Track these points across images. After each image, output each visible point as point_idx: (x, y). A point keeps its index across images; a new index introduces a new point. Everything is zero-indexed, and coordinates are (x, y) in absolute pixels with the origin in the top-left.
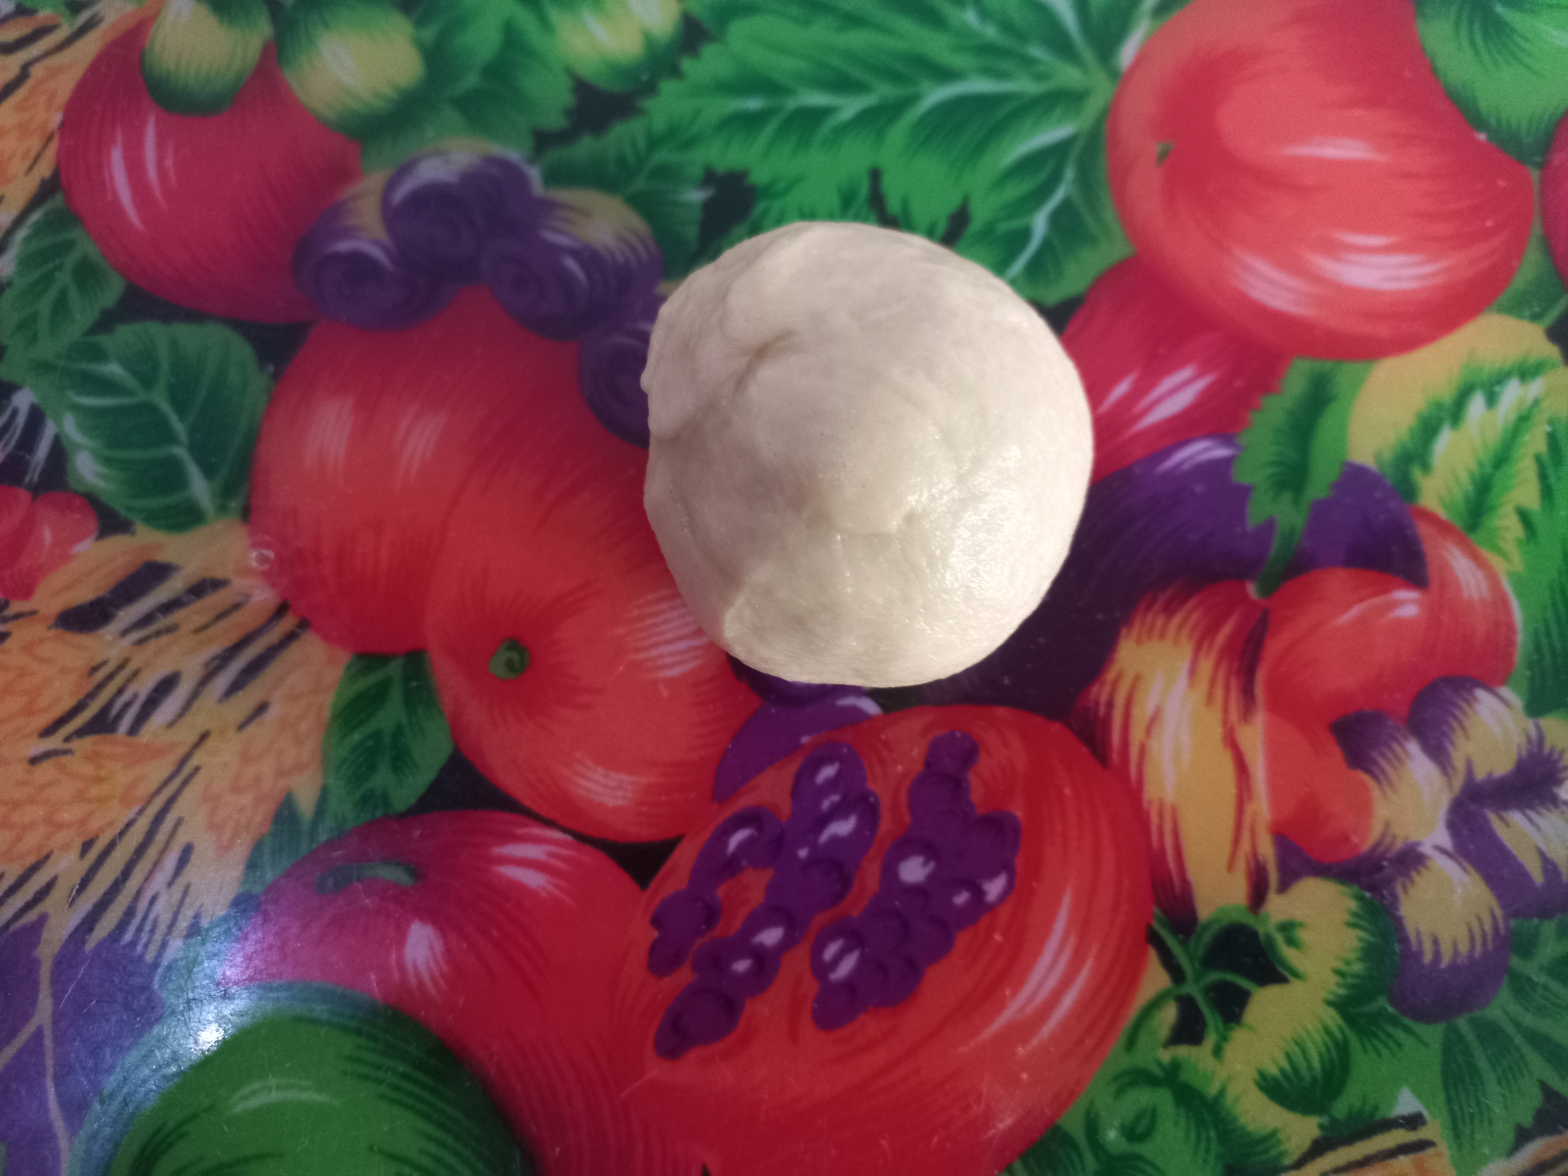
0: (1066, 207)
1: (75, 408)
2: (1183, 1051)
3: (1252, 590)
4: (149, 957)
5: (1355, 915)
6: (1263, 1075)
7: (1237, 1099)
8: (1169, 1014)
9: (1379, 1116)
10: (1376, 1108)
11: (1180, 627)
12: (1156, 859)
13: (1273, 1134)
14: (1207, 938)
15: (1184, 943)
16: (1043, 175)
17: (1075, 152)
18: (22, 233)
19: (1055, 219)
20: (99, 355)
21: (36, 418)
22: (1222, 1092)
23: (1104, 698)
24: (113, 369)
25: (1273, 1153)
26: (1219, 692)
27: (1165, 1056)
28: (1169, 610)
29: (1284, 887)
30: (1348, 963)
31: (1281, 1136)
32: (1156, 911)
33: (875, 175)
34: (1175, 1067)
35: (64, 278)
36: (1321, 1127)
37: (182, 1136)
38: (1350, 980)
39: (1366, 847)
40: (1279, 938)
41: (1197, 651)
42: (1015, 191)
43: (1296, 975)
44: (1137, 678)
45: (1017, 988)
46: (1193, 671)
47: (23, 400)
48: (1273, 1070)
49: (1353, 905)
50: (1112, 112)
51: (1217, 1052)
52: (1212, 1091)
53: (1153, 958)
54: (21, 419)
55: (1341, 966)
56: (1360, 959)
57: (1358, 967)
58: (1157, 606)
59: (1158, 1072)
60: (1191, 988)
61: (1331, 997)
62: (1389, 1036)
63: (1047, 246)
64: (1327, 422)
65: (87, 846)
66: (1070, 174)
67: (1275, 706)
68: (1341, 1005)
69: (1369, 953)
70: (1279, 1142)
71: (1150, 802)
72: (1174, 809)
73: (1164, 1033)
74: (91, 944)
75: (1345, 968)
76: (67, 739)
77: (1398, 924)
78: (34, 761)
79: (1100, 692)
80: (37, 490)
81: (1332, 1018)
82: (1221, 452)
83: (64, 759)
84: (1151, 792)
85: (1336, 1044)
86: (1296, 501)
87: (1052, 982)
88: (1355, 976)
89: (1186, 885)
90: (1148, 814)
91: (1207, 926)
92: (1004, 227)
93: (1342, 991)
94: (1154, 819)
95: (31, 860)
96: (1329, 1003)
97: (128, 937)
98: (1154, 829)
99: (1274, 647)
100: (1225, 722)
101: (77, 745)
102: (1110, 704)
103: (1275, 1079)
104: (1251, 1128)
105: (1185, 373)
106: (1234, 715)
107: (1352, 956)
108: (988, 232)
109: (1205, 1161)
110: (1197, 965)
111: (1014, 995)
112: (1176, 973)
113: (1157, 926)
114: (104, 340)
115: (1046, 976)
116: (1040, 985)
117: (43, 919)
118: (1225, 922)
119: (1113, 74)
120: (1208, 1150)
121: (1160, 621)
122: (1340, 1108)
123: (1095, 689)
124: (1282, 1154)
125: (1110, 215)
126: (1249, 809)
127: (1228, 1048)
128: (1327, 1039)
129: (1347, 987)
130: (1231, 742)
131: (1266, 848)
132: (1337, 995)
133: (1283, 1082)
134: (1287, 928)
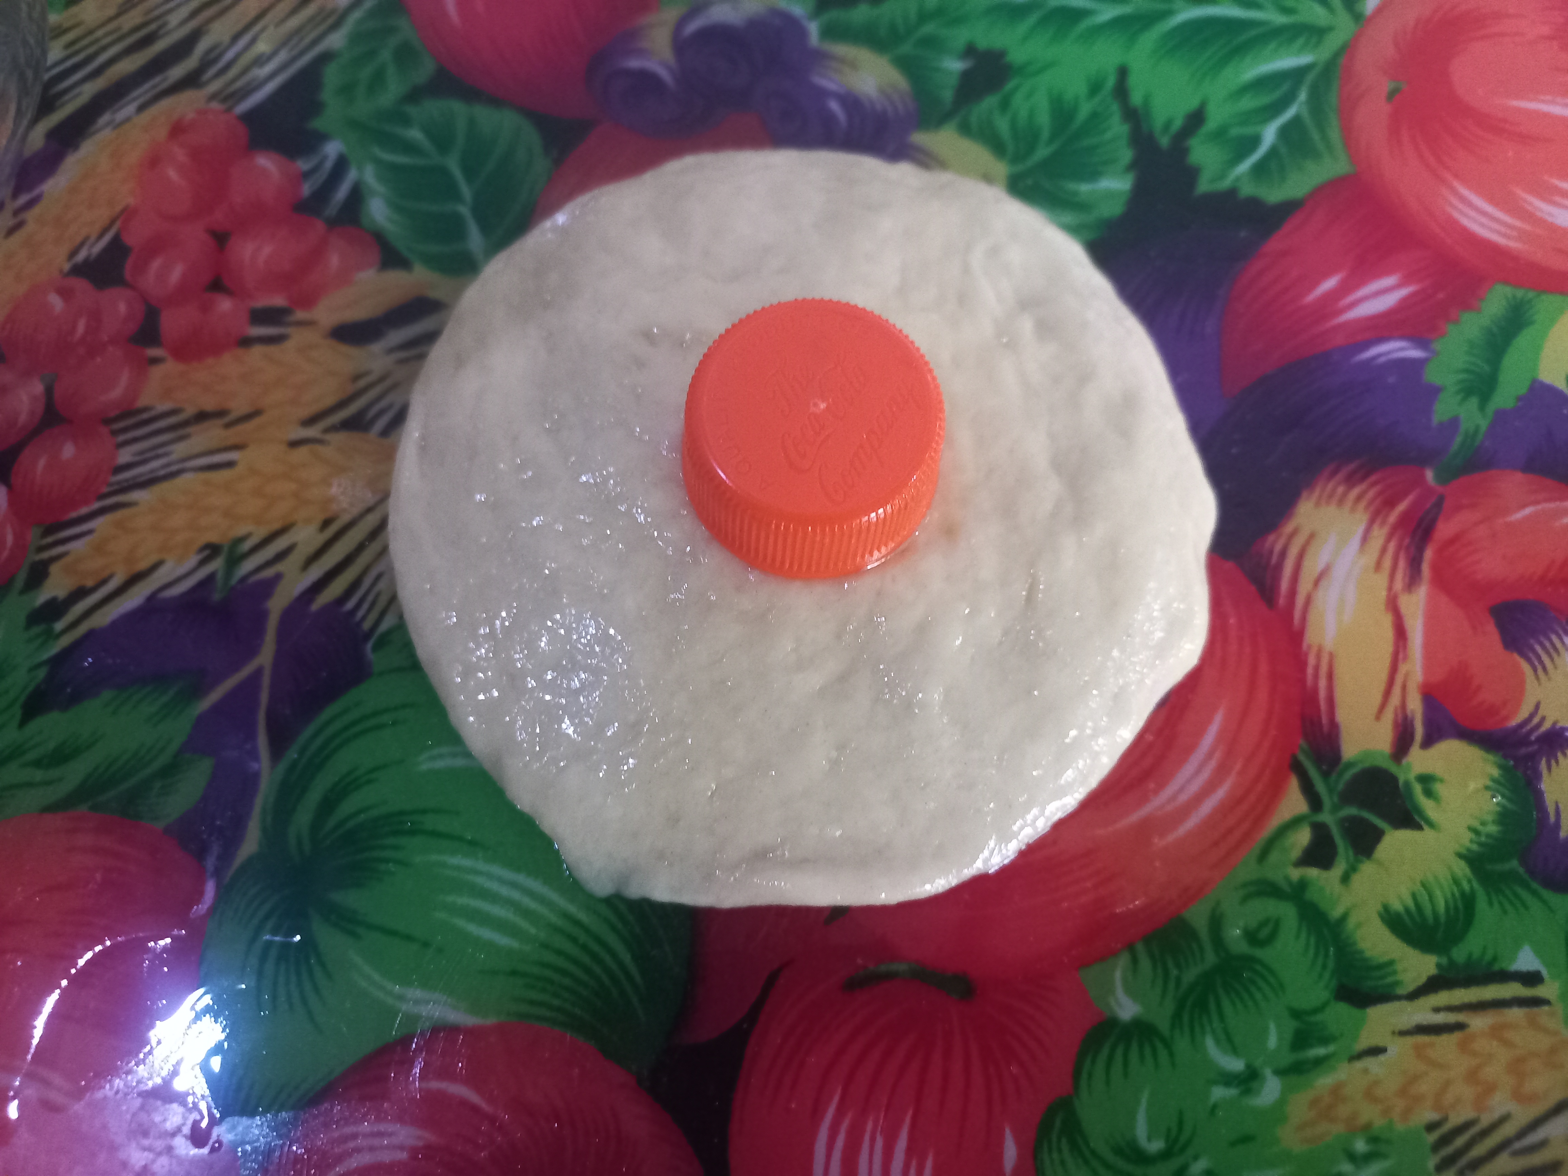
0: (1296, 121)
1: (378, 162)
2: (1313, 873)
3: (1430, 475)
4: (367, 625)
5: (1494, 780)
6: (1386, 908)
7: (1359, 925)
8: (1303, 837)
9: (1496, 967)
10: (1495, 959)
11: (1359, 498)
12: (1309, 698)
13: (1391, 963)
14: (1348, 775)
15: (1326, 775)
16: (1277, 94)
17: (1310, 78)
18: (357, 15)
19: (1284, 132)
20: (406, 121)
21: (341, 165)
22: (1344, 918)
23: (1278, 548)
24: (415, 134)
25: (1389, 980)
26: (1387, 563)
27: (1295, 874)
28: (1351, 481)
29: (1428, 742)
30: (1483, 824)
31: (1399, 967)
32: (1302, 743)
33: (1123, 72)
34: (1303, 885)
35: (386, 55)
36: (1438, 966)
37: (369, 782)
38: (1483, 839)
39: (1514, 722)
40: (1418, 789)
41: (1371, 522)
42: (1248, 103)
43: (1431, 825)
44: (1312, 536)
45: (1161, 786)
46: (1365, 539)
47: (332, 149)
48: (1397, 906)
49: (1496, 772)
50: (1349, 49)
51: (1345, 879)
52: (1336, 913)
53: (1294, 785)
54: (329, 165)
55: (1476, 824)
56: (1494, 822)
57: (1493, 829)
58: (1340, 476)
59: (1286, 888)
60: (1326, 817)
61: (1464, 851)
62: (1517, 896)
63: (1273, 152)
64: (1522, 341)
65: (326, 523)
66: (1303, 96)
67: (1441, 582)
68: (1471, 859)
69: (1504, 817)
70: (1395, 972)
71: (1309, 647)
72: (1331, 656)
73: (1296, 853)
74: (315, 606)
75: (1480, 828)
76: (327, 430)
77: (1539, 796)
78: (295, 444)
79: (1275, 542)
80: (334, 224)
81: (1462, 869)
82: (1415, 353)
83: (319, 448)
84: (1311, 638)
85: (1463, 894)
86: (1482, 407)
87: (1194, 787)
88: (1488, 836)
89: (1334, 726)
90: (1306, 655)
91: (1350, 765)
92: (1235, 131)
93: (1475, 847)
94: (1312, 661)
95: (276, 526)
96: (1460, 856)
97: (350, 605)
98: (1310, 671)
99: (1445, 529)
100: (1390, 588)
101: (331, 437)
102: (1283, 554)
103: (1398, 915)
104: (1368, 954)
105: (1389, 281)
106: (1399, 585)
107: (1489, 818)
108: (1220, 134)
109: (1320, 976)
110: (1336, 799)
111: (1156, 792)
112: (1315, 803)
113: (1302, 757)
114: (412, 110)
115: (1189, 781)
116: (1182, 789)
117: (278, 577)
118: (1367, 765)
119: (1357, 17)
120: (1324, 967)
121: (1341, 489)
122: (1459, 954)
123: (1271, 538)
124: (1397, 983)
125: (1336, 136)
126: (1403, 668)
127: (1356, 878)
128: (1455, 889)
129: (1480, 844)
130: (1393, 606)
131: (1415, 706)
132: (1468, 850)
133: (1406, 917)
134: (1426, 780)
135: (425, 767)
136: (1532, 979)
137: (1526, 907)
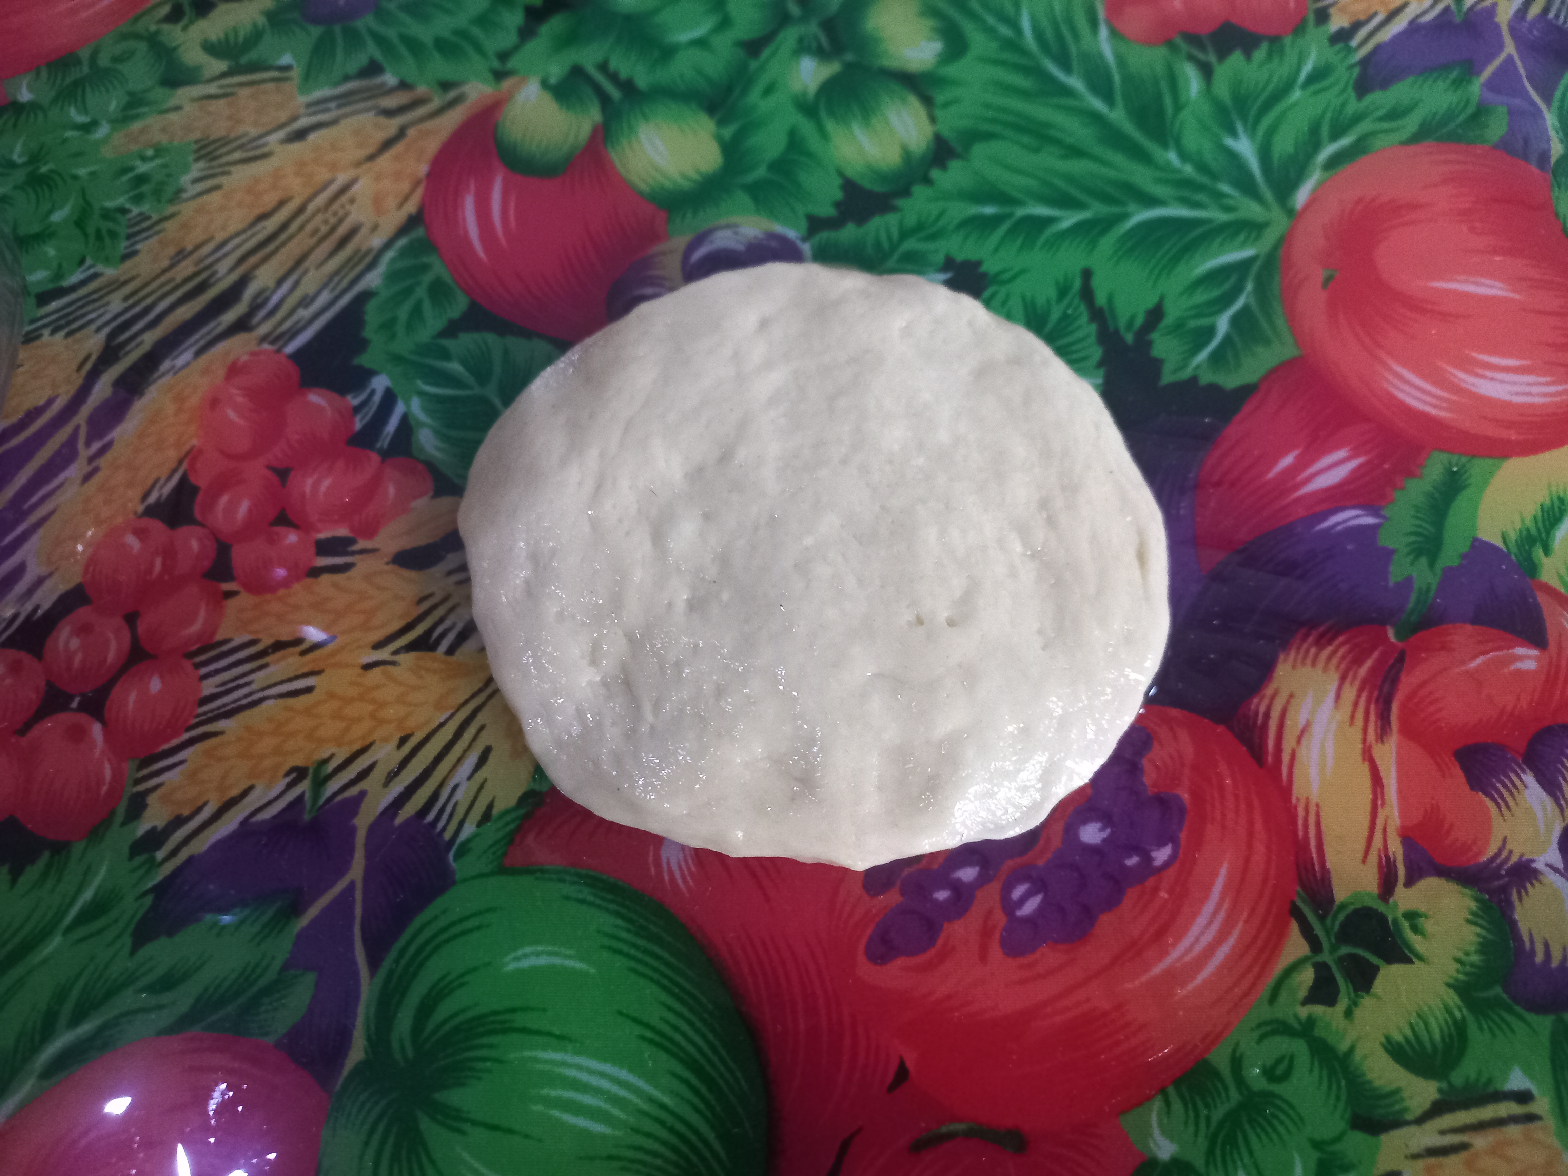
0: (1245, 310)
1: (422, 394)
2: (1319, 1010)
3: (1391, 634)
4: (447, 836)
5: (1473, 914)
6: (1388, 1039)
7: (1365, 1057)
8: (1307, 977)
9: (1493, 1088)
10: (1489, 1081)
11: (1329, 658)
12: (1301, 847)
13: (1397, 1091)
14: (1342, 916)
15: (1322, 918)
16: (1227, 286)
17: (1255, 269)
18: (390, 255)
19: (1235, 321)
20: (445, 355)
21: (389, 398)
22: (1351, 1050)
23: (1262, 710)
24: (455, 367)
25: (1397, 1107)
26: (1360, 715)
27: (1304, 1012)
28: (1322, 642)
29: (1411, 881)
30: (1467, 954)
31: (1405, 1094)
32: (1299, 889)
33: (1087, 274)
34: (1311, 1022)
35: (421, 292)
36: (1440, 1091)
37: (462, 985)
38: (1468, 968)
39: (1484, 858)
40: (1405, 925)
41: (1343, 678)
42: (1201, 297)
43: (1420, 958)
44: (1291, 696)
45: (1178, 939)
46: (1338, 696)
47: (380, 383)
48: (1398, 1037)
49: (1473, 905)
50: (1285, 240)
51: (1348, 1014)
52: (1343, 1047)
53: (1294, 928)
54: (377, 398)
55: (1460, 955)
56: (1476, 952)
57: (1475, 958)
58: (1311, 639)
59: (1296, 1026)
60: (1326, 957)
61: (1451, 981)
62: (1503, 1020)
63: (1227, 340)
64: (1461, 502)
65: (403, 741)
66: (1249, 287)
67: (1408, 732)
68: (1460, 988)
69: (1484, 947)
70: (1402, 1099)
71: (1298, 799)
72: (1318, 807)
73: (1303, 993)
74: (399, 820)
75: (1464, 958)
76: (396, 653)
77: (1513, 924)
78: (368, 667)
79: (1259, 705)
80: (386, 455)
81: (1453, 999)
82: (1369, 520)
83: (389, 668)
84: (1298, 791)
85: (1455, 1022)
86: (1432, 565)
87: (1207, 938)
88: (1472, 965)
89: (1325, 871)
90: (1296, 808)
91: (1343, 906)
92: (1192, 324)
93: (1461, 977)
94: (1301, 812)
95: (357, 747)
96: (1449, 985)
97: (430, 817)
98: (1300, 822)
99: (1408, 682)
100: (1364, 740)
101: (401, 658)
102: (1267, 715)
103: (1399, 1044)
104: (1377, 1083)
105: (1341, 454)
106: (1371, 736)
107: (1473, 949)
108: (1178, 327)
109: (1335, 1107)
110: (1333, 940)
111: (1174, 945)
112: (1315, 945)
113: (1299, 903)
114: (449, 344)
115: (1202, 933)
116: (1197, 940)
117: (363, 794)
118: (1358, 906)
119: (1290, 212)
120: (1338, 1098)
121: (1313, 651)
122: (1458, 1077)
123: (1255, 701)
124: (1405, 1110)
125: (1281, 322)
126: (1382, 814)
127: (1358, 1013)
128: (1447, 1016)
129: (1466, 974)
130: (1368, 756)
131: (1396, 848)
132: (1456, 980)
133: (1407, 1048)
134: (1412, 916)
135: (511, 967)
136: (1524, 1097)
137: (1513, 1031)
